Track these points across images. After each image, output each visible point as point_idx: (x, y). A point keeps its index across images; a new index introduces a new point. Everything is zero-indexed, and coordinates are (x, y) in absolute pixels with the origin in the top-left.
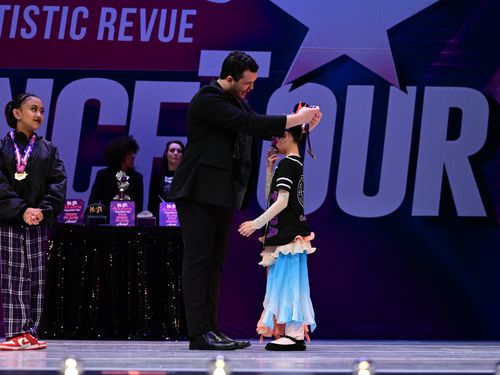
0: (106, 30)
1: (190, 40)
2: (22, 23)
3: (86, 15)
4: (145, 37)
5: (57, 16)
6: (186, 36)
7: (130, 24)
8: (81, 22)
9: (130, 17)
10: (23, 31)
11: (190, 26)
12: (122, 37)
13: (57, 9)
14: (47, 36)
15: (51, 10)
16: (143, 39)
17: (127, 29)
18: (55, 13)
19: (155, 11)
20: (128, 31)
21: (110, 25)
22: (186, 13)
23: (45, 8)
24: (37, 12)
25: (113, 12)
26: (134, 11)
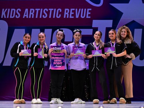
0: (66, 15)
1: (90, 17)
2: (43, 14)
3: (61, 11)
4: (77, 17)
5: (53, 11)
6: (89, 16)
7: (73, 13)
8: (59, 13)
9: (73, 11)
10: (43, 16)
11: (90, 13)
12: (71, 17)
13: (53, 9)
14: (50, 17)
15: (51, 10)
16: (76, 17)
17: (72, 14)
18: (52, 11)
19: (80, 9)
20: (72, 15)
21: (67, 14)
22: (88, 10)
23: (49, 9)
24: (47, 10)
25: (68, 10)
26: (74, 9)
